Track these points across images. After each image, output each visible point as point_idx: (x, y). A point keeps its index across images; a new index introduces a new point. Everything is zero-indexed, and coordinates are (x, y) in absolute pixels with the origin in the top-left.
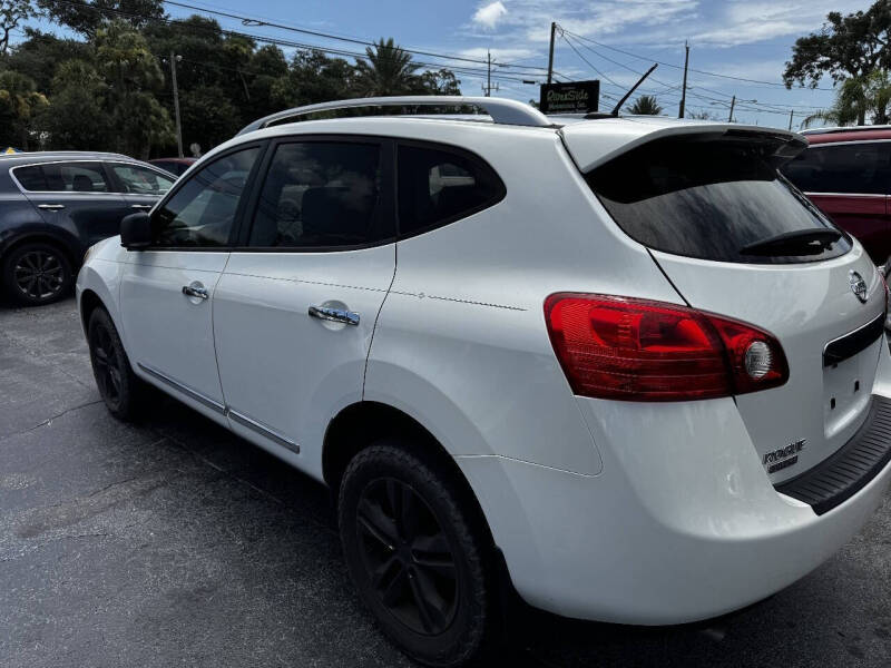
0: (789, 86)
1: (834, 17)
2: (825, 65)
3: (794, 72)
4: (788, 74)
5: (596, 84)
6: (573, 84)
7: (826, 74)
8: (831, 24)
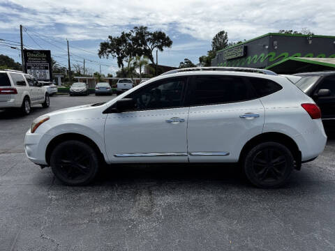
0: (100, 57)
1: (110, 37)
2: (110, 52)
3: (101, 53)
4: (99, 54)
5: (49, 51)
6: (39, 51)
7: (110, 55)
8: (109, 39)
